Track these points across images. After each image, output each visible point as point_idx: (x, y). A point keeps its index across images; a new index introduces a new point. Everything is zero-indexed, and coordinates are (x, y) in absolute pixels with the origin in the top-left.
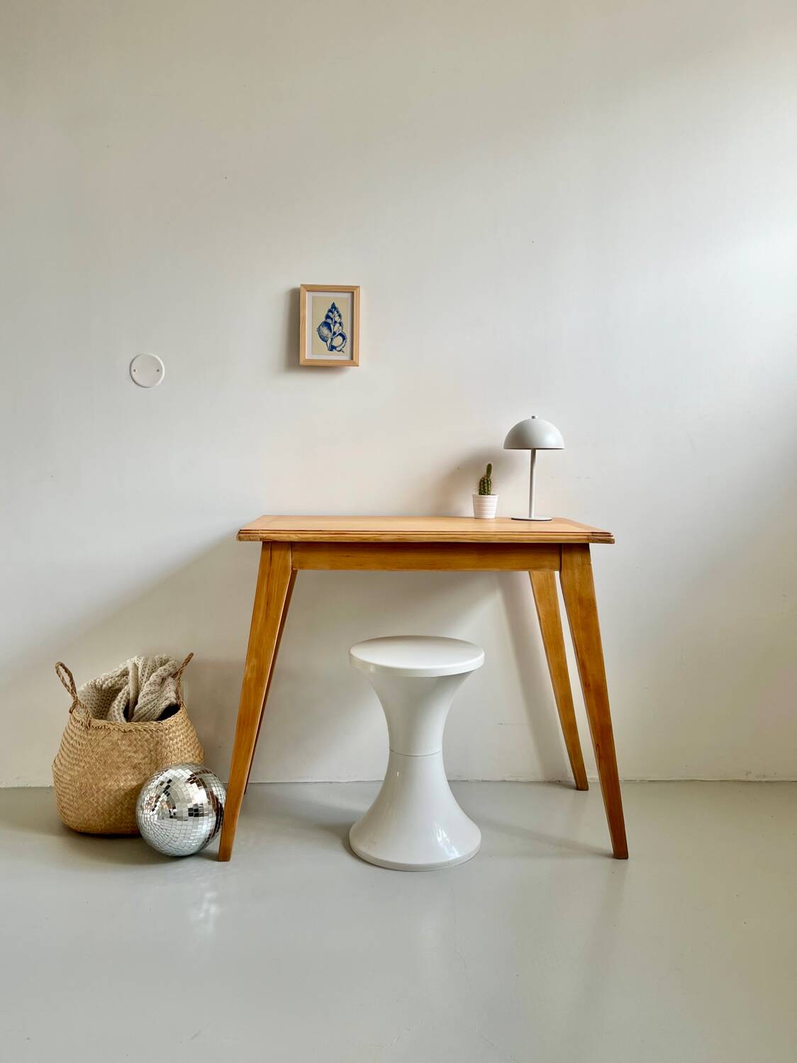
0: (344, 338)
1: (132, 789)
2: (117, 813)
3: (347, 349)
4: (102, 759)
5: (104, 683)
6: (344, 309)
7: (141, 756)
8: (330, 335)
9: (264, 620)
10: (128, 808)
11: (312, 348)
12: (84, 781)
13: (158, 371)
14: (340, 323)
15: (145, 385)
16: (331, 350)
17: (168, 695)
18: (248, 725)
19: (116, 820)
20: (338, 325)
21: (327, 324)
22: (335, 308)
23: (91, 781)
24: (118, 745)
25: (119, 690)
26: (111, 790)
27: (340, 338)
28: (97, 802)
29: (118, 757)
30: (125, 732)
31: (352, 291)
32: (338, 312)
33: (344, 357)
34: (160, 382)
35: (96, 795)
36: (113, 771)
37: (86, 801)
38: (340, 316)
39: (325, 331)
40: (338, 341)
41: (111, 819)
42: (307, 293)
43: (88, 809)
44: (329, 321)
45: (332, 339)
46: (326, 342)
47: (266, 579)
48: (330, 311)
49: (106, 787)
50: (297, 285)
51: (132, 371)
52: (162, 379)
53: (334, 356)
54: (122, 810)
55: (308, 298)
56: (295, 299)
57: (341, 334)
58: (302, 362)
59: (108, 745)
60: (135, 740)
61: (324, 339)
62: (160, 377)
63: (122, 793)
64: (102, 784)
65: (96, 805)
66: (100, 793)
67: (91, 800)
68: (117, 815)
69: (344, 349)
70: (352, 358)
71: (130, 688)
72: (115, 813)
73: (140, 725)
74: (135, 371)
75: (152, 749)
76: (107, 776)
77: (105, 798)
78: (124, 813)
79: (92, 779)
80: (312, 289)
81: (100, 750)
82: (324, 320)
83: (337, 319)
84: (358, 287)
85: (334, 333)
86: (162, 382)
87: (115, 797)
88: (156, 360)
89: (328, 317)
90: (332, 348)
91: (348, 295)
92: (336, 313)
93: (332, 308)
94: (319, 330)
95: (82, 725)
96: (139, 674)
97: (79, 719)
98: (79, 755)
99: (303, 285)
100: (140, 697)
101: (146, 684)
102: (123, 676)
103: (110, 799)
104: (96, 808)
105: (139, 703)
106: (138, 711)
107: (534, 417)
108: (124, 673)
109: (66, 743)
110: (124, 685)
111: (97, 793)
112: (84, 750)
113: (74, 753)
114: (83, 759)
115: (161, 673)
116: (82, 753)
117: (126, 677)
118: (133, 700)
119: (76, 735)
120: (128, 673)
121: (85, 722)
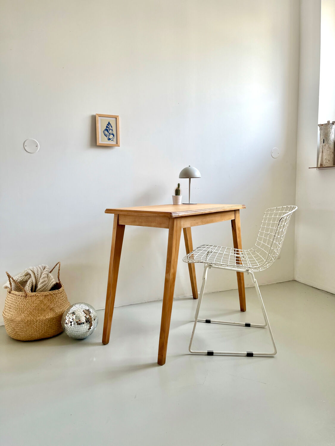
0: (114, 136)
4: (36, 308)
6: (113, 124)
7: (54, 304)
8: (108, 134)
10: (49, 326)
11: (102, 139)
12: (29, 318)
13: (37, 146)
15: (30, 152)
19: (44, 332)
20: (111, 130)
21: (106, 130)
22: (110, 124)
23: (32, 318)
24: (43, 301)
25: (26, 281)
26: (43, 320)
27: (112, 135)
28: (36, 327)
29: (44, 306)
31: (116, 118)
33: (114, 143)
36: (42, 312)
37: (31, 327)
38: (112, 127)
39: (106, 132)
42: (99, 117)
43: (32, 330)
44: (108, 129)
45: (109, 136)
48: (108, 125)
49: (41, 319)
50: (95, 114)
51: (25, 146)
52: (38, 150)
53: (110, 142)
54: (47, 328)
55: (99, 119)
56: (94, 119)
57: (112, 134)
58: (98, 144)
61: (106, 136)
64: (38, 318)
65: (35, 328)
67: (33, 326)
69: (114, 140)
70: (117, 143)
72: (44, 330)
74: (26, 146)
77: (40, 324)
80: (101, 116)
81: (35, 305)
82: (106, 128)
83: (111, 128)
84: (118, 116)
85: (110, 134)
86: (38, 151)
87: (44, 323)
88: (35, 141)
89: (107, 127)
90: (109, 139)
91: (115, 119)
93: (108, 123)
94: (104, 132)
95: (22, 296)
96: (36, 274)
97: (19, 294)
98: (23, 309)
99: (97, 114)
100: (39, 283)
101: (41, 278)
102: (26, 276)
103: (42, 324)
104: (36, 329)
105: (39, 286)
106: (39, 289)
107: (189, 166)
108: (26, 274)
109: (13, 305)
110: (29, 279)
111: (36, 322)
112: (26, 306)
113: (19, 309)
114: (26, 310)
115: (46, 273)
116: (25, 308)
117: (29, 276)
118: (35, 285)
119: (18, 301)
120: (28, 274)
121: (24, 295)
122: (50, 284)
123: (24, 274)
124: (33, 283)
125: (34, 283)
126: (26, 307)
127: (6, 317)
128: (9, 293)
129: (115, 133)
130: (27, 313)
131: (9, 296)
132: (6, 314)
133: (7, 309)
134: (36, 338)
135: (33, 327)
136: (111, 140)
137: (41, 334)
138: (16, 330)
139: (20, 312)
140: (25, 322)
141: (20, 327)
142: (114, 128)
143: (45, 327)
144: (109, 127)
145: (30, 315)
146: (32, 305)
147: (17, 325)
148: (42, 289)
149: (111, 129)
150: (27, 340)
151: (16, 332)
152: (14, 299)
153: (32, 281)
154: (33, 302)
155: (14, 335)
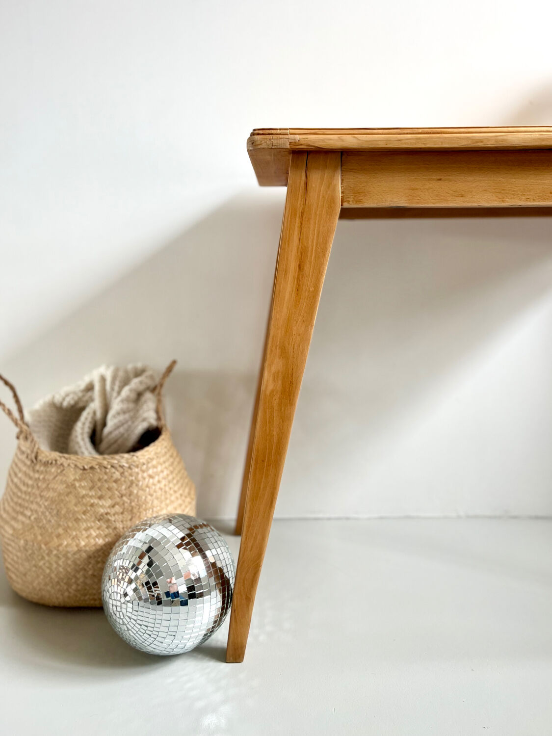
1: (98, 551)
2: (79, 582)
4: (54, 507)
5: (64, 399)
7: (109, 502)
9: (294, 295)
12: (30, 537)
17: (145, 415)
18: (269, 465)
19: (77, 590)
23: (39, 538)
24: (75, 488)
25: (83, 409)
26: (68, 552)
28: (50, 569)
29: (76, 505)
30: (84, 469)
35: (47, 558)
36: (70, 524)
37: (35, 566)
41: (70, 590)
43: (38, 576)
47: (298, 220)
49: (61, 548)
54: (85, 577)
59: (61, 488)
60: (100, 480)
63: (84, 555)
64: (55, 542)
65: (48, 571)
66: (52, 556)
67: (42, 563)
68: (78, 585)
71: (96, 406)
72: (75, 582)
73: (104, 459)
75: (124, 492)
76: (61, 531)
77: (61, 563)
78: (89, 581)
79: (41, 535)
81: (51, 494)
87: (74, 562)
100: (111, 415)
101: (119, 400)
102: (85, 391)
103: (66, 564)
104: (49, 575)
105: (110, 425)
108: (86, 388)
110: (89, 402)
111: (48, 555)
117: (91, 392)
118: (100, 421)
120: (90, 388)
123: (82, 387)
125: (99, 415)
135: (41, 568)
148: (117, 432)
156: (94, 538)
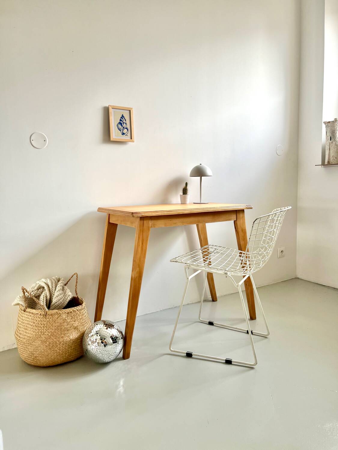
0: (128, 130)
2: (69, 352)
3: (129, 134)
4: (59, 328)
6: (127, 117)
7: (77, 322)
8: (122, 128)
10: (74, 348)
11: (115, 134)
12: (51, 341)
13: (45, 141)
14: (126, 123)
15: (37, 147)
16: (123, 135)
19: (68, 355)
20: (125, 124)
21: (120, 123)
22: (123, 117)
23: (55, 340)
24: (66, 320)
25: (39, 296)
26: (67, 341)
27: (126, 130)
28: (60, 350)
29: (67, 325)
30: (68, 313)
31: (130, 111)
32: (124, 118)
33: (128, 138)
34: (46, 146)
36: (66, 332)
37: (53, 350)
38: (125, 120)
39: (120, 126)
40: (125, 131)
41: (66, 355)
42: (112, 109)
43: (54, 353)
44: (121, 122)
45: (123, 130)
46: (121, 131)
47: (142, 232)
48: (121, 118)
49: (64, 341)
50: (107, 106)
51: (32, 140)
52: (47, 144)
53: (124, 138)
54: (71, 350)
55: (112, 111)
56: (106, 111)
57: (126, 128)
58: (112, 139)
59: (61, 321)
60: (74, 315)
61: (120, 130)
62: (46, 144)
63: (72, 341)
66: (61, 345)
67: (56, 348)
69: (128, 135)
70: (131, 139)
73: (75, 308)
74: (33, 140)
76: (63, 335)
77: (64, 346)
79: (55, 339)
80: (114, 108)
81: (57, 324)
82: (119, 121)
84: (132, 108)
85: (124, 128)
86: (47, 147)
87: (68, 345)
88: (44, 135)
89: (121, 120)
90: (123, 134)
91: (128, 111)
92: (124, 119)
93: (122, 116)
94: (117, 126)
95: (40, 315)
96: (50, 287)
97: (37, 312)
98: (43, 329)
99: (110, 105)
100: (54, 297)
101: (56, 291)
102: (38, 289)
103: (66, 346)
104: (59, 352)
105: (54, 300)
106: (54, 304)
107: (201, 164)
108: (38, 288)
109: (30, 326)
110: (42, 293)
111: (59, 345)
112: (46, 326)
113: (38, 329)
114: (46, 330)
115: (61, 285)
116: (45, 328)
117: (41, 289)
118: (49, 299)
119: (37, 321)
120: (41, 288)
121: (43, 313)
122: (66, 298)
123: (36, 288)
124: (46, 297)
125: (48, 297)
126: (47, 328)
127: (21, 339)
128: (23, 312)
129: (129, 127)
130: (48, 334)
131: (23, 315)
132: (21, 336)
133: (23, 331)
134: (59, 362)
135: (56, 350)
136: (125, 134)
137: (65, 357)
138: (35, 355)
139: (40, 333)
140: (46, 345)
141: (40, 351)
142: (128, 122)
143: (69, 350)
144: (122, 120)
145: (52, 337)
146: (54, 325)
147: (37, 349)
148: (57, 303)
149: (125, 122)
150: (48, 366)
151: (36, 357)
152: (30, 318)
153: (46, 295)
154: (55, 321)
155: (32, 360)
156: (74, 335)
